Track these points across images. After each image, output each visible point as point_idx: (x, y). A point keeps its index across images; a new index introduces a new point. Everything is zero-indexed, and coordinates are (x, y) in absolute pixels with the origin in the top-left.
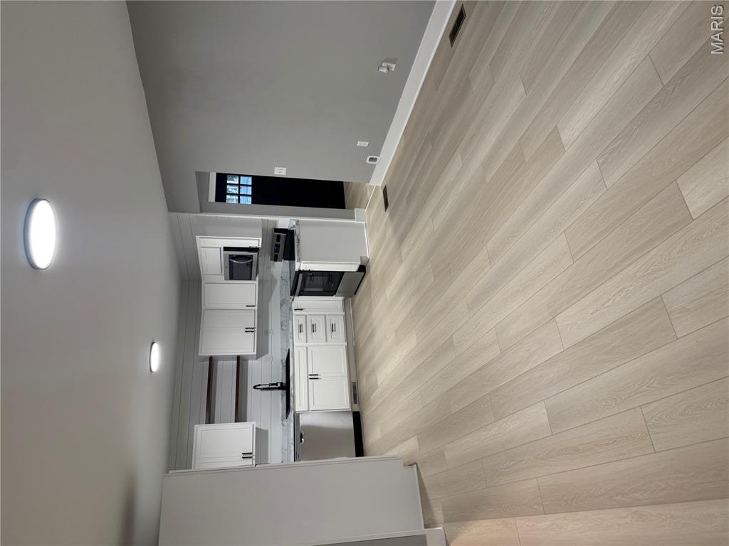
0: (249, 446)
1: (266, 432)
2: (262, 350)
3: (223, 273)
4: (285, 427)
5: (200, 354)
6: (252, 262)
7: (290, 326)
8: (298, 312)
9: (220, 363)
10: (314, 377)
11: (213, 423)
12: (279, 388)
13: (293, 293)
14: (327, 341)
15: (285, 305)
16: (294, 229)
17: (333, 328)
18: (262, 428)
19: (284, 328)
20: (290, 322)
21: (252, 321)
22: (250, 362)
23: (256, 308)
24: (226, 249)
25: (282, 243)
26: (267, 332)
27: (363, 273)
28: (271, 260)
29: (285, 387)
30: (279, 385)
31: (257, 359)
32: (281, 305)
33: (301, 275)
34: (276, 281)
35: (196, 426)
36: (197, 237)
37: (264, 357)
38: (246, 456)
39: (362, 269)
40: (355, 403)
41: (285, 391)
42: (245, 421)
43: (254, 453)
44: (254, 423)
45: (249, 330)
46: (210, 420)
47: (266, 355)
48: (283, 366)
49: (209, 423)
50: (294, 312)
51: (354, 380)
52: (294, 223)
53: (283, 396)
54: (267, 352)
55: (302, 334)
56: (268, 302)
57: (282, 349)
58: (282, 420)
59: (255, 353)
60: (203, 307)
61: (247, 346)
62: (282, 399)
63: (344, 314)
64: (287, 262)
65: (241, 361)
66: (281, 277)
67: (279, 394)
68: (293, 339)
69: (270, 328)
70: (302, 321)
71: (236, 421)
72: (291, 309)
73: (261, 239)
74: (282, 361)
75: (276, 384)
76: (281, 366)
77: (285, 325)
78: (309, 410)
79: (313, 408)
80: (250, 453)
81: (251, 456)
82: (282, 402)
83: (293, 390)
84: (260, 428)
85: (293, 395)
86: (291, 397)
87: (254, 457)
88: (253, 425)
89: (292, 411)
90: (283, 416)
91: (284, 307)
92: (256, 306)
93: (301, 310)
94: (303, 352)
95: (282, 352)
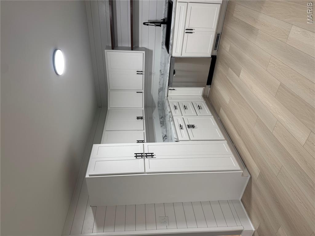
0: (140, 66)
1: (152, 51)
4: (164, 50)
10: (189, 31)
18: (149, 48)
35: (106, 51)
38: (139, 73)
40: (215, 49)
41: (166, 25)
43: (144, 71)
46: (114, 46)
48: (166, 3)
51: (219, 32)
53: (164, 27)
58: (162, 45)
62: (163, 30)
71: (132, 49)
78: (181, 55)
79: (184, 55)
80: (142, 72)
81: (142, 73)
82: (163, 32)
83: (172, 40)
84: (148, 48)
85: (171, 44)
86: (170, 46)
87: (144, 73)
88: (143, 53)
89: (170, 56)
90: (163, 42)
94: (184, 7)
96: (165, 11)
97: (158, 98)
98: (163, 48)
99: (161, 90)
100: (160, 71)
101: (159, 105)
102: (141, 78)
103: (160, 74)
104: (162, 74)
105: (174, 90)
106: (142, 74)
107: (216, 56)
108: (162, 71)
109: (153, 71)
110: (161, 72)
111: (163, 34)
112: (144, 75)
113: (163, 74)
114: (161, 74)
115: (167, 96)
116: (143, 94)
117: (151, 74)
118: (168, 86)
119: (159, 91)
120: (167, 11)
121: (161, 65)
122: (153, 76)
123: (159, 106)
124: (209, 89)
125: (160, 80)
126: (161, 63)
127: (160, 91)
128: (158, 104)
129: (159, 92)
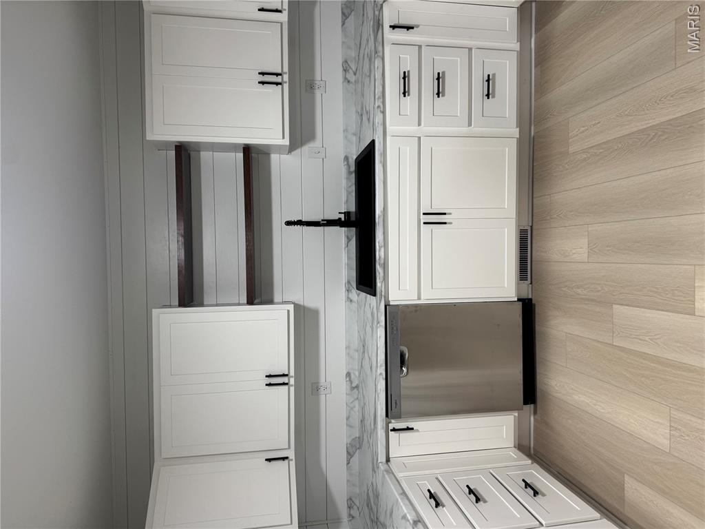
0: (280, 357)
1: (315, 313)
2: (300, 130)
4: (355, 305)
5: (149, 137)
7: (378, 75)
8: (401, 35)
9: (205, 156)
10: (435, 218)
11: (201, 305)
12: (341, 223)
14: (470, 124)
15: (352, 17)
17: (489, 86)
18: (305, 304)
20: (378, 63)
21: (275, 57)
22: (274, 157)
23: (283, 17)
26: (311, 86)
31: (291, 153)
32: (345, 16)
35: (155, 312)
37: (306, 148)
38: (274, 380)
40: (523, 279)
41: (353, 231)
43: (292, 373)
45: (268, 78)
47: (311, 145)
48: (350, 173)
49: (189, 306)
50: (390, 35)
51: (524, 224)
53: (349, 239)
54: (311, 137)
55: (408, 98)
57: (345, 131)
58: (348, 291)
59: (286, 140)
62: (347, 246)
63: (518, 46)
65: (253, 156)
68: (384, 112)
69: (318, 77)
70: (410, 65)
72: (378, 25)
74: (346, 158)
76: (343, 171)
77: (353, 69)
78: (419, 298)
79: (429, 297)
80: (284, 375)
81: (285, 380)
83: (383, 250)
84: (302, 304)
85: (382, 262)
86: (378, 267)
87: (292, 381)
88: (288, 311)
89: (380, 301)
90: (349, 282)
91: (351, 21)
92: (285, 14)
93: (409, 28)
94: (409, 150)
95: (346, 137)
96: (349, 193)
97: (348, 481)
98: (351, 301)
99: (356, 447)
100: (348, 375)
101: (352, 512)
102: (282, 398)
103: (349, 388)
104: (354, 385)
105: (408, 429)
106: (284, 384)
107: (531, 300)
108: (352, 375)
109: (322, 380)
110: (350, 380)
111: (349, 258)
112: (292, 389)
113: (357, 387)
114: (353, 388)
115: (388, 460)
116: (293, 464)
117: (316, 388)
118: (387, 416)
119: (348, 453)
120: (354, 194)
121: (348, 354)
122: (322, 398)
123: (351, 517)
124: (532, 419)
125: (350, 409)
126: (348, 347)
127: (351, 451)
128: (350, 507)
129: (350, 455)
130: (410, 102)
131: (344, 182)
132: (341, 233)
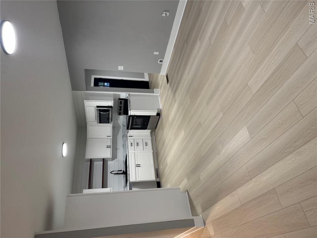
2: (114, 157)
3: (96, 121)
5: (86, 158)
6: (109, 113)
7: (127, 144)
8: (131, 138)
9: (95, 163)
10: (138, 166)
11: (92, 189)
12: (122, 173)
13: (128, 129)
14: (144, 150)
15: (124, 137)
16: (127, 98)
17: (146, 144)
19: (124, 147)
20: (127, 142)
21: (110, 143)
22: (109, 162)
23: (111, 137)
24: (97, 107)
25: (122, 105)
26: (116, 149)
27: (159, 117)
28: (118, 115)
29: (125, 173)
30: (122, 172)
31: (112, 160)
32: (123, 137)
33: (131, 117)
34: (120, 127)
35: (84, 190)
36: (85, 101)
37: (115, 160)
39: (158, 114)
40: (158, 178)
41: (125, 175)
42: (107, 187)
44: (111, 188)
45: (108, 147)
46: (90, 187)
47: (116, 159)
48: (124, 164)
49: (90, 189)
50: (129, 138)
51: (157, 167)
52: (128, 95)
53: (124, 177)
54: (116, 158)
55: (132, 147)
56: (117, 136)
57: (123, 156)
58: (124, 188)
59: (111, 157)
60: (87, 137)
61: (107, 154)
63: (151, 138)
64: (125, 116)
65: (105, 162)
66: (123, 124)
67: (122, 177)
68: (128, 149)
69: (118, 147)
70: (132, 141)
71: (103, 188)
72: (127, 136)
73: (113, 101)
74: (123, 161)
75: (121, 171)
76: (123, 163)
77: (125, 146)
78: (136, 181)
79: (138, 180)
82: (124, 180)
85: (129, 174)
90: (124, 186)
91: (124, 138)
92: (112, 137)
93: (132, 136)
94: (133, 155)
95: (123, 157)
96: (124, 168)
107: (159, 182)
130: (133, 147)
131: (123, 166)
132: (123, 175)
